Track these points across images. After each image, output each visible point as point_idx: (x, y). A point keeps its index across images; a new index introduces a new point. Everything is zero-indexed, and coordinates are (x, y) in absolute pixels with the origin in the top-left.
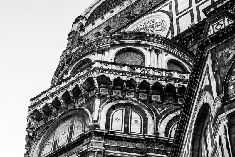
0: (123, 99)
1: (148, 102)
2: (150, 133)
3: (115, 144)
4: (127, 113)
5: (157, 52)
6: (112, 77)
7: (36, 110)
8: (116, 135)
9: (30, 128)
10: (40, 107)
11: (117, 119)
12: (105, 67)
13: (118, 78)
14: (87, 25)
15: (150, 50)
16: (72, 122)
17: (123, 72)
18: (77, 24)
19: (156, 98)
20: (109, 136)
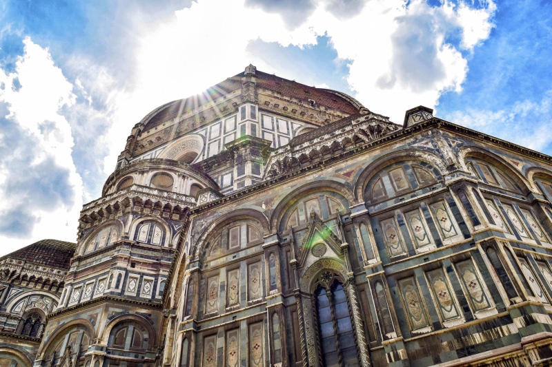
0: (151, 216)
1: (169, 220)
2: (166, 245)
3: (139, 252)
4: (152, 227)
5: (184, 177)
6: (144, 199)
7: (86, 215)
8: (141, 245)
9: (80, 227)
10: (89, 213)
11: (144, 232)
12: (140, 190)
13: (149, 200)
14: (143, 132)
15: (179, 176)
16: (111, 230)
17: (153, 195)
18: (136, 129)
19: (176, 217)
20: (135, 245)
